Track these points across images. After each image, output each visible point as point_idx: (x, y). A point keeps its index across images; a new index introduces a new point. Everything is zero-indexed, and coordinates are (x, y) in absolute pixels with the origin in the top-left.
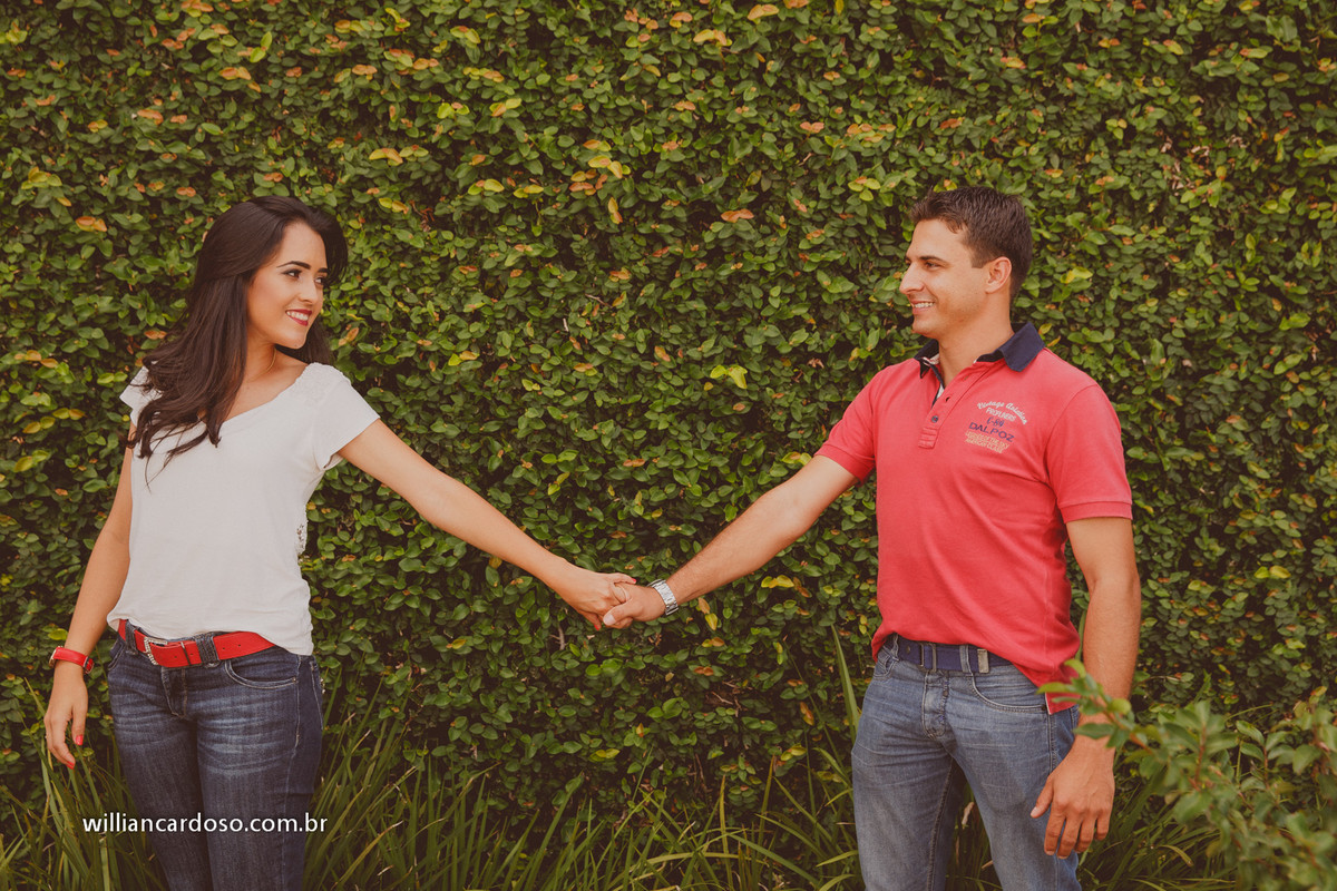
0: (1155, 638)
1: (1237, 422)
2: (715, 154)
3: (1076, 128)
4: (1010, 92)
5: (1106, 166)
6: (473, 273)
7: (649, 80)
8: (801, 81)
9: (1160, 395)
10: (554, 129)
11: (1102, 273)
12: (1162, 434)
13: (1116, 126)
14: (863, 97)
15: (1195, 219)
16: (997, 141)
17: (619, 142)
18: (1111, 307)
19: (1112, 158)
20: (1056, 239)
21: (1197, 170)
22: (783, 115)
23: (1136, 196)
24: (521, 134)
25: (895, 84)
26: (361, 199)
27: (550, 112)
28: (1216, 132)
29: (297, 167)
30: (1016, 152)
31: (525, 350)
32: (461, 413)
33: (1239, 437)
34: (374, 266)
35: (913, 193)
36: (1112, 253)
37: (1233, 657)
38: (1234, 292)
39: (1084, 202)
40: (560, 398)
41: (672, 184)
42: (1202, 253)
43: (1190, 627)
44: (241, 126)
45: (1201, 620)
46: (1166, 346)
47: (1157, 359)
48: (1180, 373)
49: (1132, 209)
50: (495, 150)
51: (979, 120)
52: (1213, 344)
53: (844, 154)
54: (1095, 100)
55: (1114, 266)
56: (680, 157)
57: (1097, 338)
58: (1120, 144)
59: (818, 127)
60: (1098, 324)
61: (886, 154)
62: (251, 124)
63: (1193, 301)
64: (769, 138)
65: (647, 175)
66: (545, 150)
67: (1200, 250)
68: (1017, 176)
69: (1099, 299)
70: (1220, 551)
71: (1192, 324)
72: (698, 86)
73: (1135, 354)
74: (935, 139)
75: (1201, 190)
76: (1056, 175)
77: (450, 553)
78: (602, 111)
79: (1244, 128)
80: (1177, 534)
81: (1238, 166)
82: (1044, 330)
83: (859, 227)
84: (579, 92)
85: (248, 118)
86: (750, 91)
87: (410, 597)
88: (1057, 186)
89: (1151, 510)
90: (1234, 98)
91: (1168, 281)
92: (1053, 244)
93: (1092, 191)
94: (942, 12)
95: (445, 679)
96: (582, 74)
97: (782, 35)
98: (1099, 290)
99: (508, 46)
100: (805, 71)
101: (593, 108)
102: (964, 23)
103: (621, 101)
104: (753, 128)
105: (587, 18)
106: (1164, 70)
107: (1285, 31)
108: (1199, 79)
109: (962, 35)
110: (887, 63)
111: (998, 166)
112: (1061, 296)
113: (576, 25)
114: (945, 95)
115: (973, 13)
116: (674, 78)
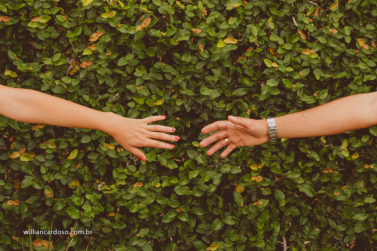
31: (266, 38)
32: (218, 82)
40: (290, 73)
77: (211, 182)
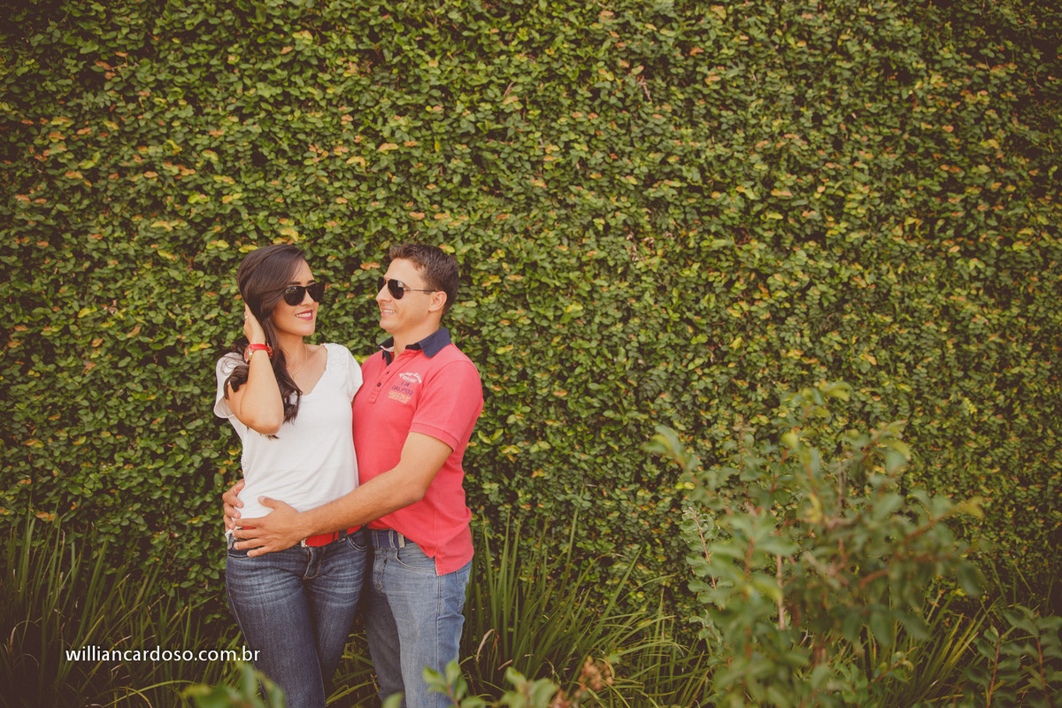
0: (619, 523)
1: (666, 397)
2: (361, 230)
3: (577, 223)
4: (538, 201)
5: (594, 246)
6: (214, 296)
7: (322, 185)
8: (414, 190)
9: (624, 379)
10: (266, 213)
11: (591, 308)
12: (625, 403)
13: (599, 222)
14: (451, 200)
15: (644, 278)
16: (530, 229)
17: (303, 221)
18: (595, 327)
19: (598, 241)
20: (565, 286)
21: (647, 251)
22: (402, 207)
23: (611, 263)
24: (245, 215)
25: (470, 193)
26: (148, 251)
27: (265, 203)
28: (657, 229)
29: (113, 232)
30: (542, 235)
33: (668, 406)
34: (156, 291)
35: (480, 256)
36: (596, 296)
37: (664, 534)
38: (667, 321)
39: (581, 266)
41: (335, 247)
42: (648, 299)
43: (639, 517)
44: (82, 207)
45: (645, 513)
46: (627, 351)
47: (621, 358)
48: (636, 367)
49: (609, 271)
50: (230, 224)
51: (519, 216)
52: (654, 351)
53: (434, 232)
54: (587, 207)
55: (597, 304)
56: (339, 231)
57: (586, 345)
58: (602, 233)
59: (421, 215)
60: (588, 337)
61: (463, 233)
62: (89, 206)
63: (643, 326)
64: (393, 221)
65: (320, 241)
66: (259, 225)
67: (647, 295)
68: (542, 249)
69: (589, 322)
70: (657, 472)
71: (643, 339)
72: (354, 190)
73: (610, 356)
74: (495, 226)
76: (564, 249)
78: (294, 203)
79: (672, 228)
80: (632, 462)
81: (669, 249)
82: (557, 339)
84: (281, 191)
85: (86, 202)
86: (381, 193)
87: (165, 492)
88: (565, 256)
89: (616, 448)
90: (666, 211)
91: (628, 314)
92: (563, 290)
93: (584, 259)
94: (499, 153)
95: (188, 541)
96: (284, 181)
97: (402, 162)
98: (588, 317)
99: (241, 164)
100: (417, 183)
101: (289, 201)
102: (511, 161)
103: (306, 197)
104: (383, 215)
105: (287, 149)
106: (628, 193)
107: (693, 175)
108: (647, 199)
109: (510, 167)
110: (466, 181)
111: (531, 243)
112: (566, 320)
113: (280, 152)
114: (501, 201)
115: (517, 155)
116: (337, 184)
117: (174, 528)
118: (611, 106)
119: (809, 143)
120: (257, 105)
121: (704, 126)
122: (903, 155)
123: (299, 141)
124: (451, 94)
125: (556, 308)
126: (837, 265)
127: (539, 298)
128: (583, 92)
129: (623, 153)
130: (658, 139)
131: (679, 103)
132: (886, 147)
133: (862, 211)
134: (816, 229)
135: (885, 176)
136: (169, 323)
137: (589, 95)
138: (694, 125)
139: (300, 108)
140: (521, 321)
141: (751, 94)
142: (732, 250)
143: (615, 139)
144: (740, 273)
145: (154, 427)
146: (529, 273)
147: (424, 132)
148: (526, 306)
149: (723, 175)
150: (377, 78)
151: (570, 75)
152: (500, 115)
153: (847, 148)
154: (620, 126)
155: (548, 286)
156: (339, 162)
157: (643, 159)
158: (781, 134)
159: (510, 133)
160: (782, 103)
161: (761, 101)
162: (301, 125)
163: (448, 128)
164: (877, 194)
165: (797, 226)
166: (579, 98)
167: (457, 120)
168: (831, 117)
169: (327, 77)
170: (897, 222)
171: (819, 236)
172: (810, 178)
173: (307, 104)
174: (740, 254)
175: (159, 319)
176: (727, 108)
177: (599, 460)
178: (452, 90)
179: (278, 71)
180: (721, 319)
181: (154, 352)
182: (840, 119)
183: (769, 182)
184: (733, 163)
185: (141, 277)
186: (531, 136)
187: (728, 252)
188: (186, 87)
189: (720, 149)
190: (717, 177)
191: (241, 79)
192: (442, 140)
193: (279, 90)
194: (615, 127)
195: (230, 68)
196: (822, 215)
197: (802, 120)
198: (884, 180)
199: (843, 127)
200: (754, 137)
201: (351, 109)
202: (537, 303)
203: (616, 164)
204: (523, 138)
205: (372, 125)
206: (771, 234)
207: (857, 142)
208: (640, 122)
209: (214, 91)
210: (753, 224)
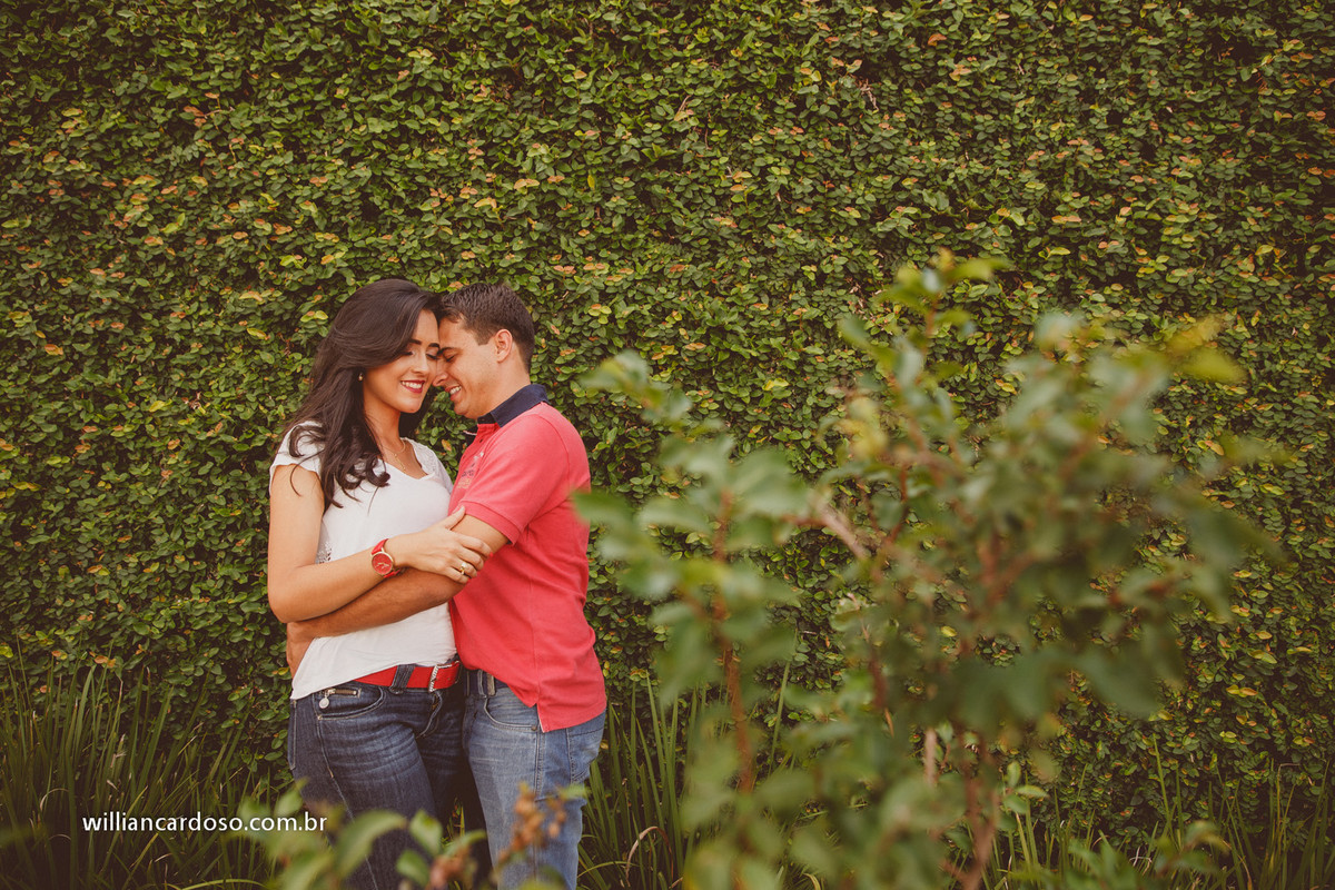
3: (781, 274)
4: (727, 247)
5: (805, 302)
7: (444, 238)
8: (563, 239)
11: (801, 385)
13: (810, 271)
14: (612, 250)
16: (717, 283)
18: (807, 411)
19: (809, 295)
20: (765, 358)
21: (879, 307)
22: (547, 263)
23: (829, 325)
25: (635, 240)
26: (237, 330)
27: (376, 265)
28: (891, 279)
29: (199, 309)
30: (734, 291)
34: (245, 381)
35: (648, 321)
36: (807, 369)
39: (787, 330)
44: (166, 281)
49: (827, 337)
50: (332, 292)
51: (701, 266)
53: (587, 289)
54: (793, 251)
55: (811, 379)
57: (797, 436)
58: (814, 284)
59: (570, 269)
60: (799, 426)
61: (626, 292)
62: (173, 279)
64: (535, 280)
68: (733, 309)
69: (800, 406)
72: (485, 242)
73: (829, 451)
74: (669, 281)
75: (880, 319)
76: (763, 308)
78: (411, 263)
82: (755, 430)
83: (602, 346)
84: (395, 249)
85: (170, 275)
86: (519, 244)
87: (248, 633)
88: (765, 317)
90: (905, 253)
92: (764, 362)
93: (791, 320)
94: (672, 187)
95: (275, 699)
96: (399, 236)
97: (547, 204)
98: (799, 399)
99: (348, 218)
100: (567, 231)
101: (404, 260)
102: (689, 195)
103: (426, 254)
104: (522, 271)
105: (403, 195)
106: (849, 230)
107: (939, 202)
108: (875, 237)
109: (687, 205)
110: (630, 225)
111: (718, 303)
112: (766, 402)
113: (395, 201)
114: (678, 249)
115: (696, 188)
116: (464, 236)
117: (260, 682)
118: (823, 119)
119: (1105, 152)
120: (369, 144)
121: (953, 138)
122: (1248, 160)
123: (419, 185)
124: (610, 117)
125: (754, 387)
126: (1157, 317)
127: (729, 374)
128: (785, 102)
129: (842, 179)
130: (888, 158)
131: (917, 110)
132: (1221, 151)
133: (1189, 239)
134: (1121, 267)
135: (1222, 191)
136: (259, 419)
137: (792, 106)
138: (939, 137)
139: (421, 145)
140: (706, 405)
141: (1018, 91)
142: (999, 301)
143: (830, 162)
144: (1013, 332)
145: (238, 550)
146: (715, 340)
147: (576, 166)
148: (712, 386)
149: (982, 200)
150: (517, 103)
151: (765, 81)
152: (673, 137)
153: (1162, 155)
154: (836, 144)
155: (743, 358)
156: (466, 208)
157: (868, 185)
158: (1064, 142)
159: (686, 160)
160: (1063, 100)
161: (1032, 100)
162: (421, 166)
163: (606, 159)
164: (1211, 217)
165: (1093, 263)
166: (778, 110)
167: (617, 147)
168: (1136, 114)
169: (454, 105)
170: (1244, 254)
171: (1127, 277)
172: (1109, 199)
173: (428, 139)
174: (1011, 305)
175: (248, 414)
176: (983, 112)
177: (818, 596)
178: (611, 111)
179: (394, 102)
180: (988, 397)
181: (240, 454)
182: (1149, 116)
183: (1048, 208)
184: (995, 183)
185: (229, 364)
186: (715, 163)
187: (994, 305)
188: (287, 130)
189: (977, 166)
190: (973, 203)
191: (350, 115)
192: (599, 174)
193: (394, 125)
194: (829, 146)
195: (338, 103)
196: (1130, 248)
197: (1093, 121)
198: (1221, 196)
199: (1154, 126)
200: (1024, 148)
201: (482, 142)
202: (727, 381)
203: (833, 194)
204: (704, 166)
205: (510, 161)
206: (1056, 278)
207: (1177, 146)
208: (862, 136)
209: (319, 134)
210: (1029, 265)
